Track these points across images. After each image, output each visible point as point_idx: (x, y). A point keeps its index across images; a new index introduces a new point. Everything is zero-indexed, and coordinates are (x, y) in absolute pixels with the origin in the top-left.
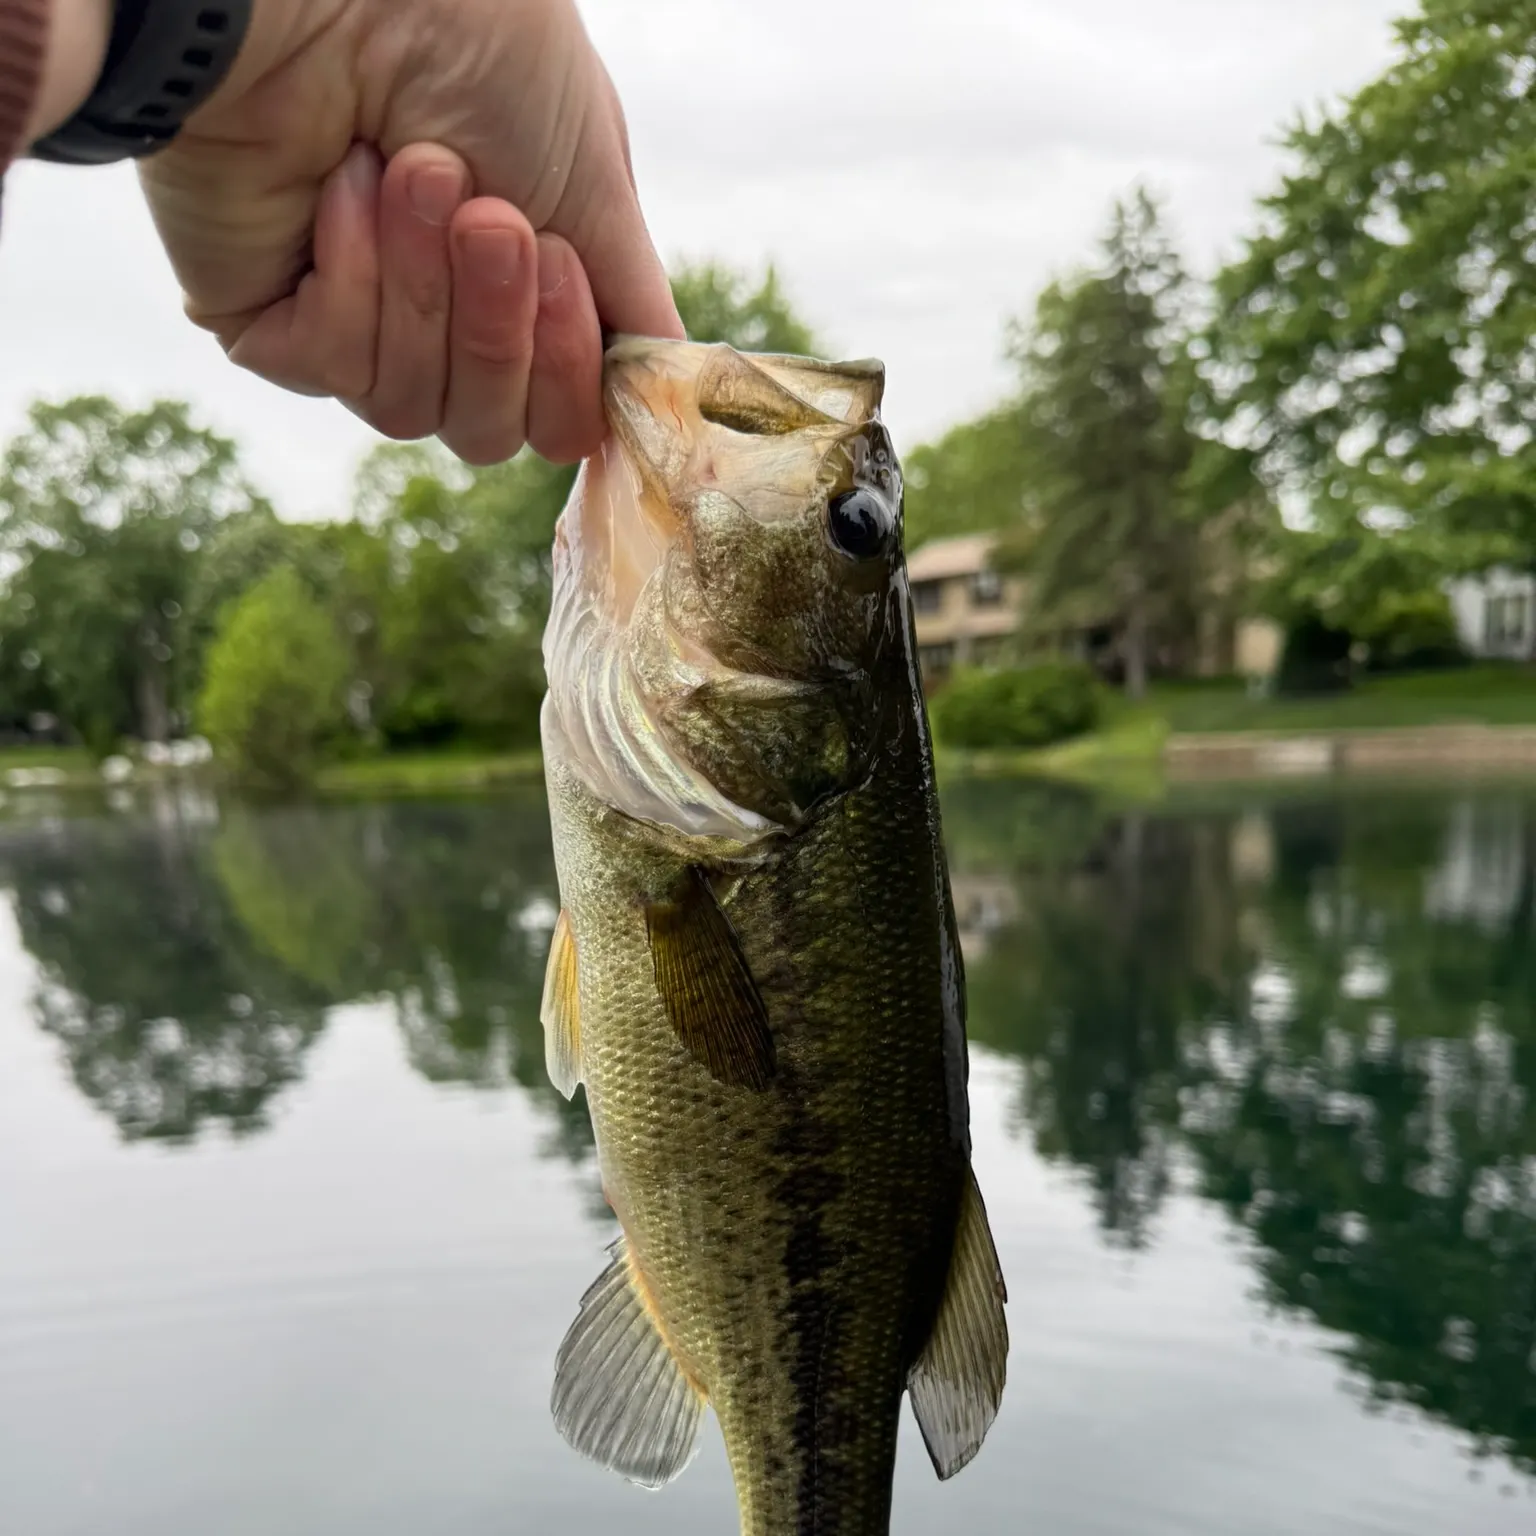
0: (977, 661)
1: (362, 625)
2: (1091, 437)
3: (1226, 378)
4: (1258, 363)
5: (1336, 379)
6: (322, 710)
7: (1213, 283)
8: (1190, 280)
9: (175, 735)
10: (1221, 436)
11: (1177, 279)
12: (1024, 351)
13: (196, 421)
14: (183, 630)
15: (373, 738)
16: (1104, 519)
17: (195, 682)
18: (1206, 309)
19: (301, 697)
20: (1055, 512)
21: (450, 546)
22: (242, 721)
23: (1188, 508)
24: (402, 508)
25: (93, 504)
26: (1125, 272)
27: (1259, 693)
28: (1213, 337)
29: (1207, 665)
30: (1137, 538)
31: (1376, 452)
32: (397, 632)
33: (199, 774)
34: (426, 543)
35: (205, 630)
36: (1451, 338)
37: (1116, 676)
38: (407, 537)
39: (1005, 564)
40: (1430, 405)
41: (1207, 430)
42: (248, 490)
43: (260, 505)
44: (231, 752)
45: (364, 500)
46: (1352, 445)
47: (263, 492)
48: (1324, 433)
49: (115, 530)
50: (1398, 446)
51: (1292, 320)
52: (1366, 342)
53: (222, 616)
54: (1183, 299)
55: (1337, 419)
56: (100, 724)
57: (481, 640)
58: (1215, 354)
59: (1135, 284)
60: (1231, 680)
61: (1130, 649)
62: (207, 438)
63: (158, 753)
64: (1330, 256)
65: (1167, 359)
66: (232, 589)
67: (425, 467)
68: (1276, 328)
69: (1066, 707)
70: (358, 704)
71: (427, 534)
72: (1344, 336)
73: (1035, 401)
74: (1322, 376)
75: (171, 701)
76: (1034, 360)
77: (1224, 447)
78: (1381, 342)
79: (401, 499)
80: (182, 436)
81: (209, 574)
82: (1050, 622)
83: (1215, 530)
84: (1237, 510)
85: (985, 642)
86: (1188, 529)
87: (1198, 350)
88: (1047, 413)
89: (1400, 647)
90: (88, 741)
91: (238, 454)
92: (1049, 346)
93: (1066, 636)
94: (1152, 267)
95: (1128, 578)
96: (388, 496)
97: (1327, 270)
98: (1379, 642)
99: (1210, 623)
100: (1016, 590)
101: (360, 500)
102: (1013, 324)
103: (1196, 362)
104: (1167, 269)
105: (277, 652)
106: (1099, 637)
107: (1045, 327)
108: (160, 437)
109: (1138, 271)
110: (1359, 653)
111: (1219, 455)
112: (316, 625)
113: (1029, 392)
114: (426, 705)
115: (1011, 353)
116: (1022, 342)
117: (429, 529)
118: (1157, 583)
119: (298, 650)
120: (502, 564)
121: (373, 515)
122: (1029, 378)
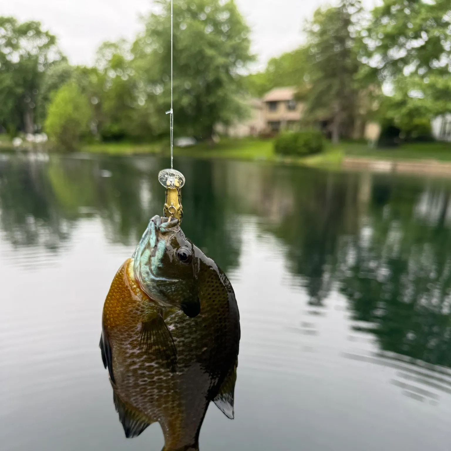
0: (287, 129)
1: (96, 101)
2: (328, 60)
3: (372, 44)
4: (382, 40)
5: (405, 48)
6: (83, 128)
7: (371, 12)
8: (364, 10)
9: (37, 132)
10: (368, 63)
11: (360, 10)
12: (308, 29)
13: (43, 29)
14: (40, 98)
15: (98, 138)
16: (330, 87)
17: (44, 116)
18: (368, 20)
19: (77, 123)
20: (316, 83)
21: (125, 78)
22: (59, 130)
23: (356, 86)
24: (110, 64)
25: (10, 53)
26: (344, 6)
27: (372, 146)
28: (369, 30)
29: (356, 135)
30: (339, 94)
31: (415, 73)
32: (107, 106)
33: (43, 145)
34: (118, 77)
35: (46, 99)
36: (442, 37)
37: (329, 136)
38: (112, 74)
39: (299, 98)
40: (433, 58)
41: (364, 60)
42: (60, 53)
43: (64, 59)
44: (53, 139)
45: (98, 61)
46: (408, 70)
47: (64, 55)
48: (400, 65)
49: (17, 63)
50: (422, 71)
51: (395, 27)
52: (417, 36)
53: (51, 94)
54: (361, 17)
55: (405, 61)
56: (12, 127)
57: (133, 109)
58: (369, 36)
59: (347, 9)
60: (363, 141)
61: (334, 128)
62: (47, 34)
63: (31, 138)
64: (409, 6)
65: (353, 36)
66: (55, 87)
67: (118, 51)
68: (389, 29)
69: (314, 144)
70: (93, 126)
71: (118, 74)
72: (410, 34)
73: (310, 46)
74: (402, 46)
75: (35, 121)
76: (312, 33)
77: (369, 66)
78: (421, 37)
79: (110, 61)
80: (38, 33)
81: (48, 81)
82: (311, 118)
83: (363, 93)
84: (371, 87)
85: (291, 122)
86: (355, 92)
87: (364, 34)
88: (314, 50)
89: (414, 135)
90: (8, 132)
91: (57, 41)
92: (317, 28)
93: (316, 122)
94: (352, 5)
95: (336, 106)
96: (106, 60)
97: (407, 11)
98: (409, 133)
99: (358, 123)
100: (301, 107)
101: (98, 60)
102: (306, 20)
103: (363, 37)
104: (358, 6)
105: (70, 109)
106: (325, 124)
107: (315, 22)
108: (31, 33)
109: (348, 6)
110: (402, 136)
111: (367, 69)
112: (82, 100)
113: (309, 44)
114: (116, 128)
115: (304, 30)
116: (308, 26)
117: (119, 72)
118: (344, 108)
119: (76, 108)
120: (141, 85)
121: (101, 66)
122: (309, 38)
